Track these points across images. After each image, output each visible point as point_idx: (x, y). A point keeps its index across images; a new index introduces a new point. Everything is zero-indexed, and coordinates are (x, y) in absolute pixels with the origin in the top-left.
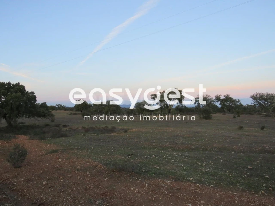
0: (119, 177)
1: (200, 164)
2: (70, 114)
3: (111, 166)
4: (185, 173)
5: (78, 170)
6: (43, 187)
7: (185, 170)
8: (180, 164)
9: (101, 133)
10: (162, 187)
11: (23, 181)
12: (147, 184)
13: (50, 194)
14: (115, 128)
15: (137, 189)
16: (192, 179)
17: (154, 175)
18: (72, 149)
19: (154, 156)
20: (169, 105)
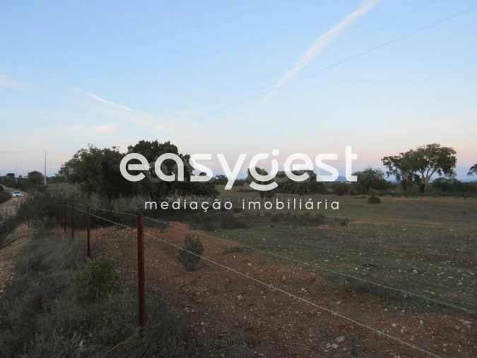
0: (362, 302)
2: (239, 191)
5: (284, 282)
9: (300, 225)
10: (455, 330)
12: (421, 321)
14: (323, 217)
15: (403, 327)
17: (428, 306)
18: (263, 248)
19: (415, 271)
20: (421, 177)
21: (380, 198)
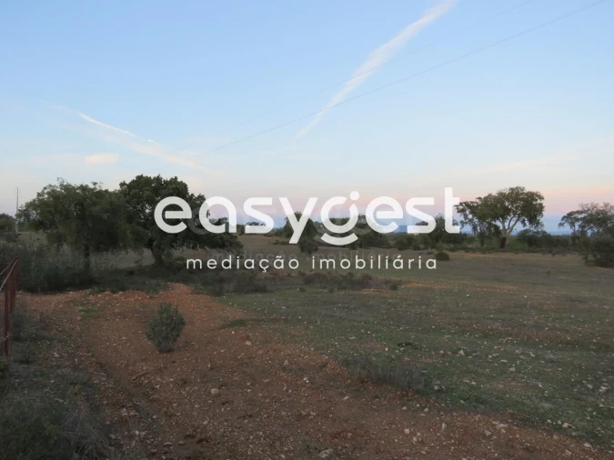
0: (376, 397)
1: (590, 386)
2: (275, 244)
3: (359, 369)
4: (547, 405)
5: (284, 369)
6: (210, 402)
7: (547, 400)
8: (534, 382)
9: (339, 289)
10: (485, 436)
11: (172, 382)
12: (443, 425)
13: (223, 419)
14: (370, 279)
15: (418, 434)
16: (570, 427)
17: (462, 401)
18: (275, 321)
19: (462, 352)
20: (501, 228)
21: (450, 254)
